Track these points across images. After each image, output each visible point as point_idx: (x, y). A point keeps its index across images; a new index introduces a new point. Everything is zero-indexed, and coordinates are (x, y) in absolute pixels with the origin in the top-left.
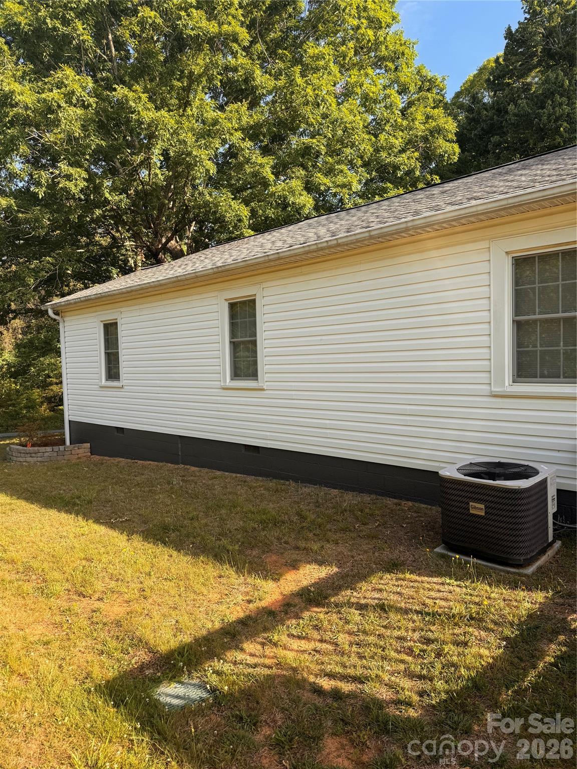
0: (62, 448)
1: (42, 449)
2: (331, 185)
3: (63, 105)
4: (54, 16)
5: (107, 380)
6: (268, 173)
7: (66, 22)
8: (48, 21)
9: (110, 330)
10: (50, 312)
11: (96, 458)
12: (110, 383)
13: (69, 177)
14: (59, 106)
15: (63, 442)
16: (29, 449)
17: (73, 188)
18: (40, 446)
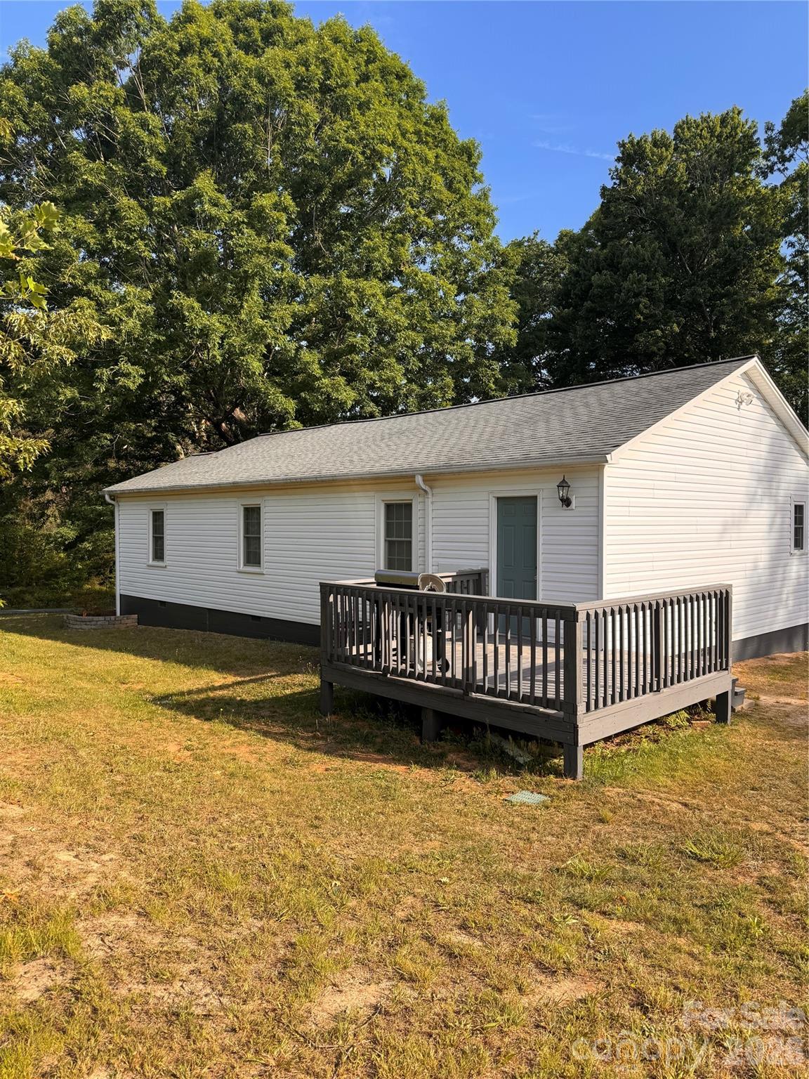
0: (113, 618)
1: (96, 618)
2: (377, 378)
3: (125, 318)
4: (119, 238)
5: (153, 560)
6: (316, 370)
7: (130, 242)
8: (114, 241)
9: (158, 517)
10: (107, 498)
11: (141, 627)
12: (156, 563)
13: (127, 375)
14: (121, 320)
15: (114, 613)
16: (85, 617)
17: (131, 385)
18: (93, 615)
